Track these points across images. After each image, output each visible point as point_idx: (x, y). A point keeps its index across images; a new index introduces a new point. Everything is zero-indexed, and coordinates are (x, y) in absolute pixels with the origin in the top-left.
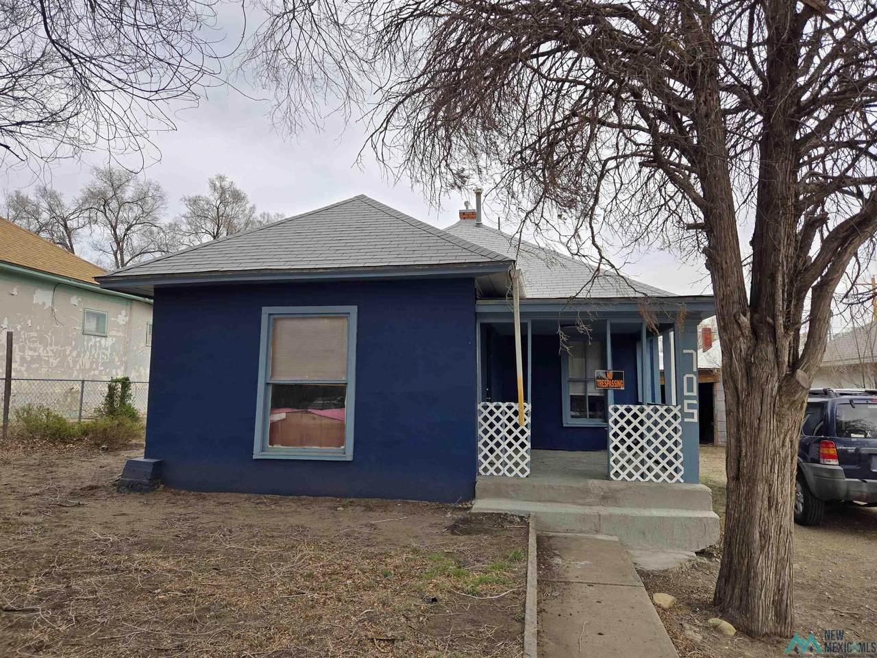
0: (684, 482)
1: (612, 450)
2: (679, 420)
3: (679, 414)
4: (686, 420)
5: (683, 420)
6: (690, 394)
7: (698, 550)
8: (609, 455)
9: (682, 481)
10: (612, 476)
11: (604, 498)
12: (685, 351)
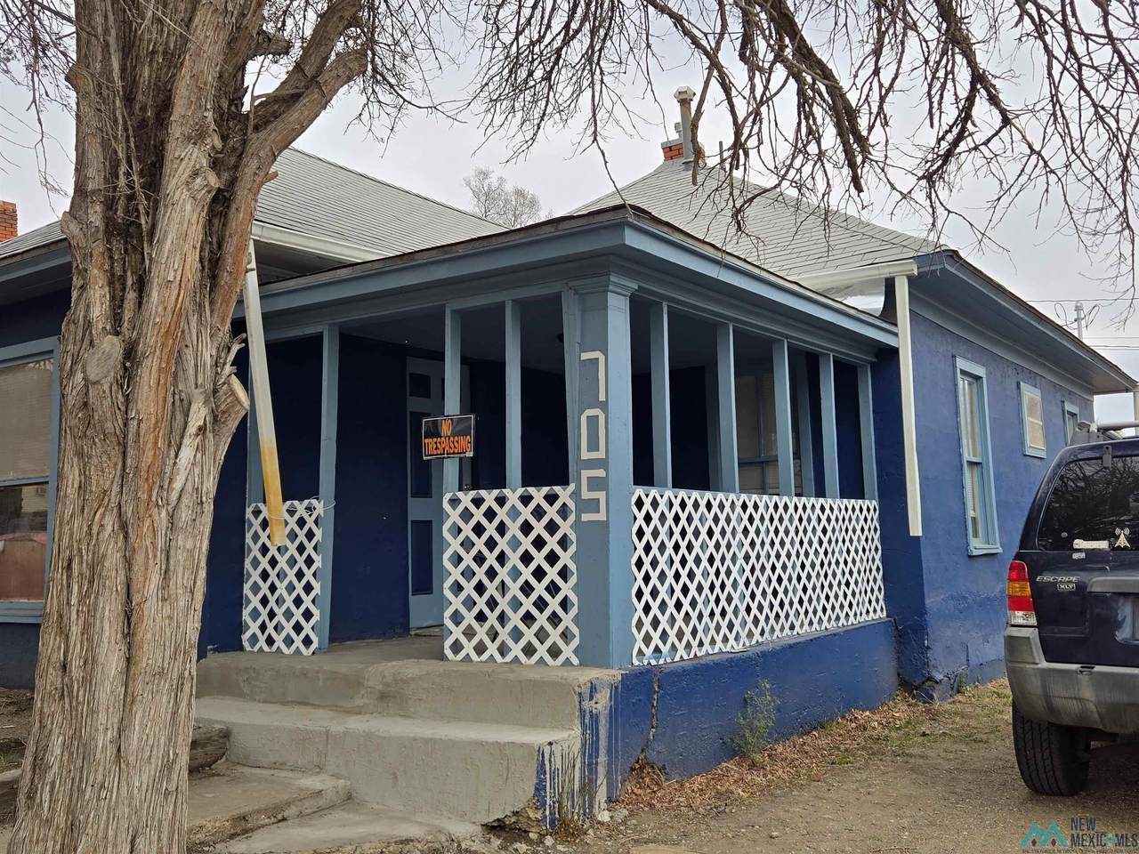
0: (581, 665)
1: (448, 593)
2: (572, 518)
3: (571, 505)
4: (585, 517)
5: (578, 517)
6: (594, 455)
7: (490, 819)
8: (444, 603)
9: (575, 661)
10: (448, 652)
11: (383, 697)
12: (585, 356)
